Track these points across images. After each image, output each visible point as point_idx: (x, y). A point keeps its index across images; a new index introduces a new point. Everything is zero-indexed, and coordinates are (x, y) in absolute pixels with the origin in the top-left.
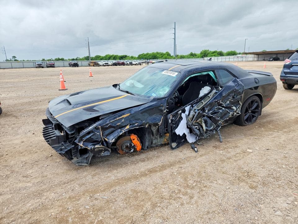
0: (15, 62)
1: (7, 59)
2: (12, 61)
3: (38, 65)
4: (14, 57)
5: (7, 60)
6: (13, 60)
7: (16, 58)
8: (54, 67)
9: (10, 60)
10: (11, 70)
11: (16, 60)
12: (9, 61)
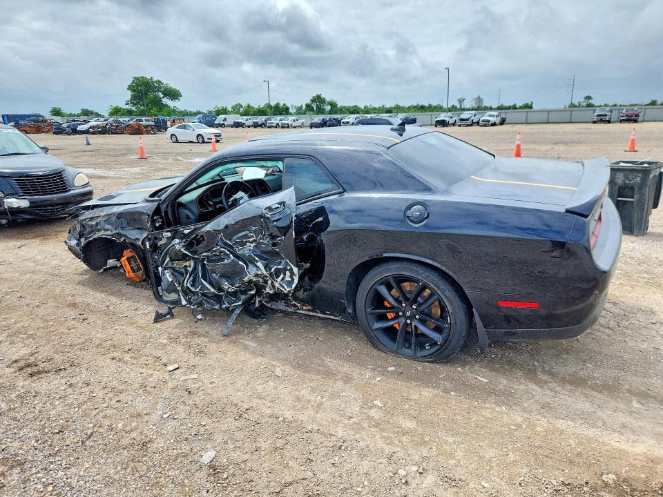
0: (587, 108)
1: (573, 103)
2: (583, 106)
3: (597, 116)
4: (589, 98)
5: (572, 105)
6: (585, 104)
7: (590, 101)
8: (636, 121)
9: (577, 104)
10: (545, 126)
11: (590, 105)
12: (576, 106)
